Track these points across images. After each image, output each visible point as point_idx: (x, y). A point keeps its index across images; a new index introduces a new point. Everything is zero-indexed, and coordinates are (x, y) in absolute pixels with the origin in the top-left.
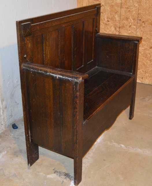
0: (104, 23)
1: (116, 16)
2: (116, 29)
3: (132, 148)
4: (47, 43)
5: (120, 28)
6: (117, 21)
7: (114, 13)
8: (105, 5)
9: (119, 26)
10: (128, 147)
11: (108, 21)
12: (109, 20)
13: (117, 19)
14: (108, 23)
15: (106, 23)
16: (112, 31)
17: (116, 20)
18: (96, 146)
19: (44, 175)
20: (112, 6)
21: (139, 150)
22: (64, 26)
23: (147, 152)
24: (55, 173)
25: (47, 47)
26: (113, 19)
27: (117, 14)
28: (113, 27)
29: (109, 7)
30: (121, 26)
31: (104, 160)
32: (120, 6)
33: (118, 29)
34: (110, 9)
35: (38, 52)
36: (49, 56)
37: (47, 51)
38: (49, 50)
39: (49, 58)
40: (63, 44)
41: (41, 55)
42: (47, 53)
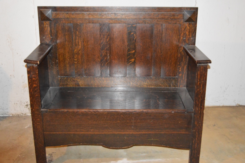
4: (77, 33)
22: (107, 21)
25: (77, 37)
35: (66, 39)
36: (80, 47)
37: (77, 41)
38: (80, 41)
39: (80, 49)
40: (105, 41)
41: (70, 43)
42: (77, 43)
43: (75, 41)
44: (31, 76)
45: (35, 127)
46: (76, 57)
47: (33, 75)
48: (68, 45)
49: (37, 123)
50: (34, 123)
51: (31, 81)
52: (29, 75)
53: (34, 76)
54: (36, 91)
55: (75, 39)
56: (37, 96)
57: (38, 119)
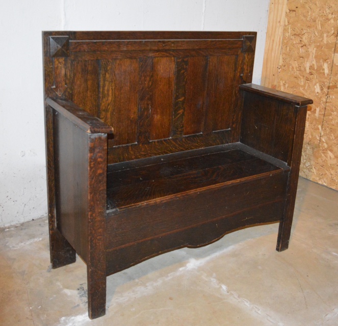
0: (303, 76)
1: (326, 66)
2: (322, 89)
3: (236, 297)
4: (107, 75)
5: (329, 88)
6: (326, 75)
7: (321, 61)
8: (309, 45)
9: (328, 85)
10: (232, 292)
11: (311, 74)
12: (314, 72)
13: (326, 71)
14: (311, 76)
15: (306, 77)
16: (316, 92)
17: (324, 74)
18: (178, 274)
19: (61, 287)
20: (319, 47)
21: (247, 304)
22: (151, 55)
23: (259, 312)
24: (78, 289)
25: (107, 83)
26: (320, 70)
27: (328, 62)
28: (318, 84)
29: (315, 49)
30: (331, 85)
31: (171, 299)
32: (333, 49)
33: (325, 90)
34: (316, 52)
35: (87, 87)
36: (110, 98)
37: (106, 88)
38: (110, 88)
39: (110, 101)
40: (147, 85)
41: (95, 93)
42: (106, 92)
43: (103, 89)
44: (95, 155)
45: (94, 245)
46: (103, 117)
47: (99, 152)
48: (91, 96)
49: (98, 238)
50: (93, 239)
51: (94, 164)
52: (92, 154)
53: (100, 154)
54: (100, 181)
55: (104, 86)
56: (101, 190)
57: (100, 230)
